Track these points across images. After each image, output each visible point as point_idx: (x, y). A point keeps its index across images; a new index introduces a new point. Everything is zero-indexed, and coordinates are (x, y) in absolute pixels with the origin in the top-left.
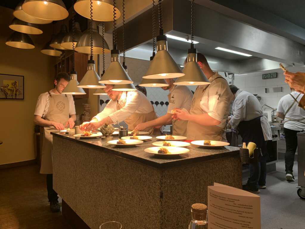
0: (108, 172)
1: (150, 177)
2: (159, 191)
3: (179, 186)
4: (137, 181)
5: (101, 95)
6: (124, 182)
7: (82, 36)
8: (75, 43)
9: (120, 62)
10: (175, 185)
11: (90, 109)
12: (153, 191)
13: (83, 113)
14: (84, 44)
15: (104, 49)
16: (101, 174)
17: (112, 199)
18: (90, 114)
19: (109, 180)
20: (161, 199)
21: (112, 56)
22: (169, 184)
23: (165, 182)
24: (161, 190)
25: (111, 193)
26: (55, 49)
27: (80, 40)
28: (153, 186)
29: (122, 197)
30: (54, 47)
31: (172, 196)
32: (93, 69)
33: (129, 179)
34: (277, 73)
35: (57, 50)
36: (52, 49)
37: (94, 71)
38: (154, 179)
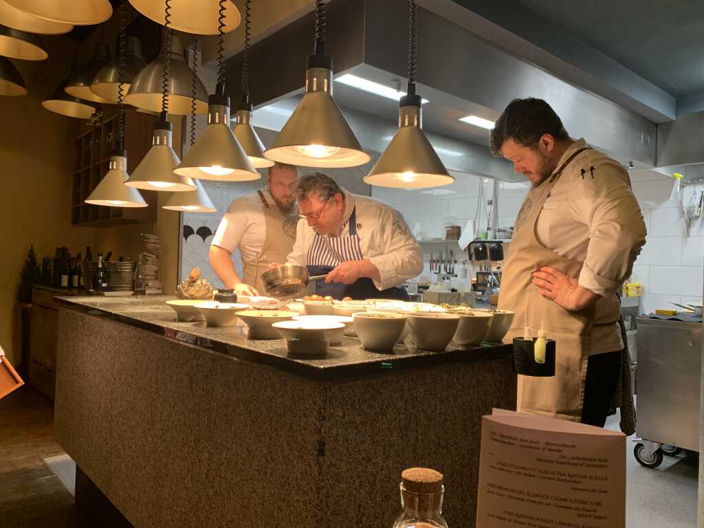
0: (190, 394)
3: (366, 427)
4: (261, 414)
5: (187, 212)
6: (230, 416)
9: (228, 125)
10: (357, 424)
11: (158, 246)
12: (299, 438)
15: (195, 100)
17: (199, 460)
18: (158, 258)
21: (209, 111)
22: (341, 422)
23: (332, 415)
24: (320, 435)
26: (78, 100)
30: (75, 95)
31: (348, 451)
33: (243, 408)
37: (169, 148)
38: (304, 407)
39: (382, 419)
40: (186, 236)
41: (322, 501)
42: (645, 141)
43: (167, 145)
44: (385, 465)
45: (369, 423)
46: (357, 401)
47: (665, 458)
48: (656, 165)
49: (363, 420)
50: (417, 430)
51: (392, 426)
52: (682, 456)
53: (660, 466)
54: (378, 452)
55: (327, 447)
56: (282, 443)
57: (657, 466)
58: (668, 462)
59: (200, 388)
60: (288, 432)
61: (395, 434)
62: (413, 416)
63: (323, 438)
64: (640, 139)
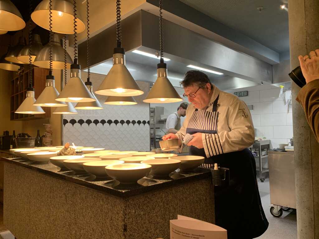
0: (66, 203)
1: (112, 207)
2: (123, 223)
3: (146, 216)
4: (98, 212)
5: (65, 114)
6: (84, 213)
7: (43, 49)
8: (35, 57)
9: (80, 78)
10: (141, 215)
11: (51, 129)
12: (115, 224)
13: (44, 135)
14: (45, 58)
15: (66, 63)
16: (58, 205)
17: (71, 234)
18: (52, 135)
19: (68, 212)
20: (125, 233)
21: (72, 71)
22: (134, 215)
23: (130, 212)
24: (124, 222)
25: (69, 227)
26: (11, 63)
27: (40, 54)
28: (115, 218)
29: (82, 232)
30: (10, 61)
31: (138, 228)
32: (52, 85)
33: (90, 210)
34: (247, 91)
35: (14, 64)
36: (8, 62)
37: (54, 88)
38: (117, 210)
39: (153, 212)
40: (65, 124)
42: (268, 72)
43: (53, 86)
44: (156, 232)
45: (147, 214)
46: (141, 205)
47: (284, 212)
48: (273, 83)
49: (144, 213)
50: (169, 215)
51: (158, 214)
52: (291, 211)
53: (282, 216)
54: (152, 227)
55: (128, 227)
56: (108, 226)
57: (281, 216)
58: (285, 214)
59: (70, 200)
60: (110, 221)
61: (159, 218)
62: (167, 209)
63: (126, 223)
64: (265, 72)
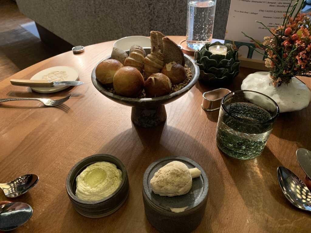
41: (151, 11)
